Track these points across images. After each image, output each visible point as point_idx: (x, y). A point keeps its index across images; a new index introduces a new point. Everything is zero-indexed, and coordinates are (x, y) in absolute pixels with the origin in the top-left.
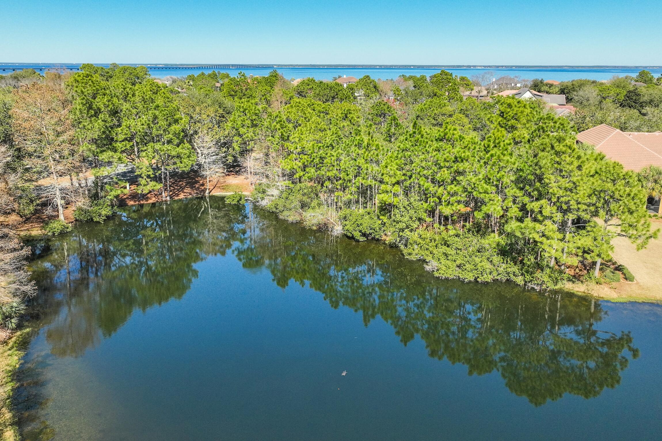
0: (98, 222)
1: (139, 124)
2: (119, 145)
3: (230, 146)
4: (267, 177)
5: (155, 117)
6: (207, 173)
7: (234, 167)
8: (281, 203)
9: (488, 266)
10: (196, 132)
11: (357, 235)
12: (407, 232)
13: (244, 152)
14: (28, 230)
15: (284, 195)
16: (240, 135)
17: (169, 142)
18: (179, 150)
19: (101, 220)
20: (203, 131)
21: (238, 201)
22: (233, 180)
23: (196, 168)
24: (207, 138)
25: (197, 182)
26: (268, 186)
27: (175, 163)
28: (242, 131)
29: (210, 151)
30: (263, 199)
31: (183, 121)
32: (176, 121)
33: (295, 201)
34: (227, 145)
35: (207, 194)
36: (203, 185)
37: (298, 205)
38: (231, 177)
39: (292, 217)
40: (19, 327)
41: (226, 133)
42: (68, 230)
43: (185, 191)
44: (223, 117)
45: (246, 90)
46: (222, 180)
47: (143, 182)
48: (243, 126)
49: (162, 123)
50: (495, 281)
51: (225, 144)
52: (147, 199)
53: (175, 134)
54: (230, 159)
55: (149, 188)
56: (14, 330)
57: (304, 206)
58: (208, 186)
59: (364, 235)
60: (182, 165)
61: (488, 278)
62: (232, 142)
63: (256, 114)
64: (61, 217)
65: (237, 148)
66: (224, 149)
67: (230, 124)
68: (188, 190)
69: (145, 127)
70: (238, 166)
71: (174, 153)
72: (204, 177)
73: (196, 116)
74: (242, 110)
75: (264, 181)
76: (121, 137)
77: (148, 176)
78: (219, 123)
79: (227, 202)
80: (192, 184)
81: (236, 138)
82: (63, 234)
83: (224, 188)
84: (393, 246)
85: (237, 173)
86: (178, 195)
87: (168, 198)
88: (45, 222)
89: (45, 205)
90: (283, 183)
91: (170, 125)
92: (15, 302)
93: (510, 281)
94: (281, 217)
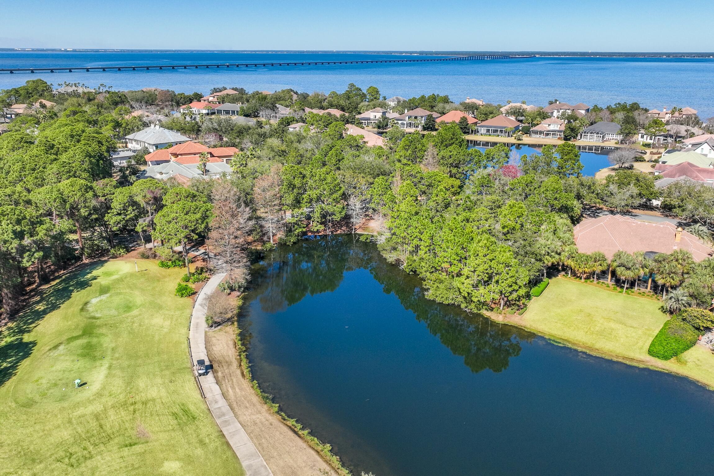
0: (289, 246)
6: (354, 220)
9: (451, 296)
11: (408, 271)
12: (428, 273)
14: (256, 246)
15: (387, 241)
17: (329, 204)
18: (335, 208)
20: (355, 194)
21: (366, 240)
29: (357, 207)
31: (342, 191)
33: (390, 246)
35: (353, 232)
38: (371, 221)
40: (244, 292)
42: (274, 248)
43: (342, 228)
48: (376, 194)
53: (333, 200)
55: (317, 228)
56: (242, 293)
58: (354, 227)
59: (412, 271)
64: (272, 241)
82: (271, 250)
83: (364, 229)
86: (337, 231)
87: (330, 233)
88: (264, 243)
89: (264, 235)
90: (388, 234)
92: (244, 282)
93: (459, 306)
94: (381, 254)
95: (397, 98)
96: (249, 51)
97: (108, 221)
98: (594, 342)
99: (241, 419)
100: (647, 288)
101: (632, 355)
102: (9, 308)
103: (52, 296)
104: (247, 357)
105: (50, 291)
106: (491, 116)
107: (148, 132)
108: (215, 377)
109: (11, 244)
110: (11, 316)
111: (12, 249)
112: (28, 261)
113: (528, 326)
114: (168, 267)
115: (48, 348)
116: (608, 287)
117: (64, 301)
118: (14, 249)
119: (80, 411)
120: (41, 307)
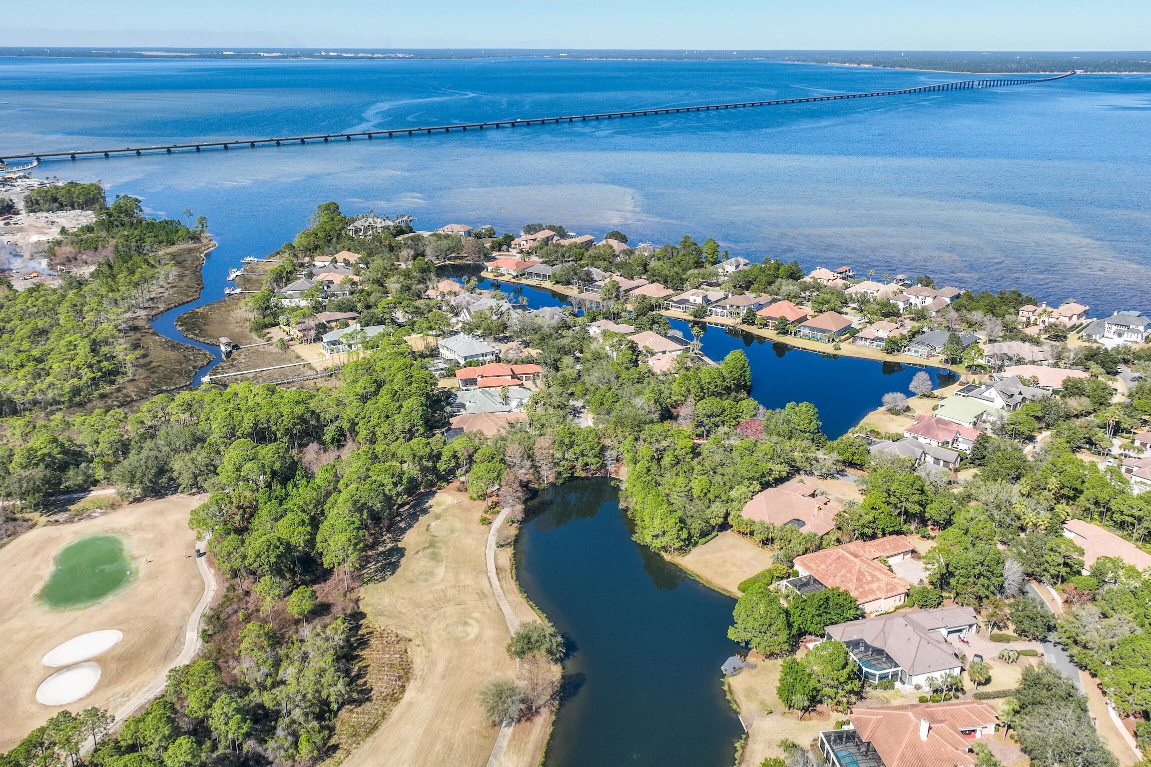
14: (534, 485)
40: (520, 525)
42: (546, 488)
43: (600, 473)
64: (545, 483)
87: (590, 476)
88: (540, 483)
92: (520, 518)
101: (728, 588)
105: (405, 514)
119: (435, 588)
120: (402, 525)
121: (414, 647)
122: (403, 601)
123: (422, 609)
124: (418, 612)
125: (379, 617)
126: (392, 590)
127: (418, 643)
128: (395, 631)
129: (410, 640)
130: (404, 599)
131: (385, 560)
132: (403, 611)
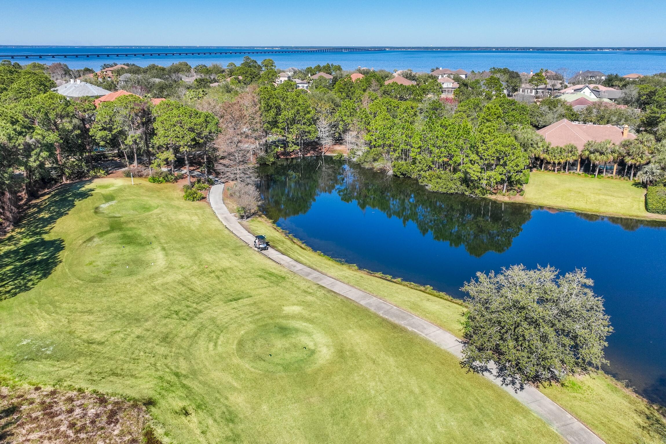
0: (268, 165)
1: (290, 114)
2: (280, 125)
3: (338, 127)
4: (357, 145)
5: (298, 110)
6: (323, 142)
7: (339, 140)
8: (363, 159)
9: (454, 187)
10: (318, 119)
11: (398, 174)
12: (422, 172)
13: (345, 131)
15: (365, 154)
16: (343, 121)
17: (304, 124)
18: (310, 128)
19: (270, 163)
20: (322, 118)
21: (340, 158)
22: (338, 148)
23: (316, 140)
24: (325, 122)
25: (317, 148)
26: (357, 150)
27: (306, 136)
28: (344, 118)
29: (326, 129)
30: (354, 157)
31: (312, 112)
32: (309, 112)
33: (370, 158)
34: (335, 126)
35: (323, 154)
36: (320, 149)
37: (372, 159)
38: (337, 146)
39: (367, 166)
41: (336, 119)
43: (310, 152)
44: (334, 109)
45: (351, 87)
46: (332, 147)
47: (290, 145)
48: (345, 116)
49: (302, 113)
50: (457, 193)
51: (335, 125)
52: (290, 155)
53: (308, 120)
54: (337, 135)
55: (293, 148)
57: (375, 160)
58: (324, 150)
59: (402, 174)
60: (311, 137)
61: (452, 191)
62: (338, 124)
63: (353, 109)
65: (341, 128)
66: (334, 129)
67: (337, 114)
68: (312, 152)
69: (293, 115)
70: (342, 140)
71: (307, 130)
72: (321, 145)
73: (318, 109)
74: (345, 106)
75: (356, 147)
76: (281, 121)
77: (293, 142)
78: (331, 113)
79: (334, 158)
80: (314, 149)
81: (341, 123)
83: (333, 151)
84: (416, 180)
85: (341, 144)
86: (307, 154)
87: (301, 156)
90: (365, 148)
91: (305, 115)
93: (463, 194)
94: (362, 166)
95: (293, 69)
96: (111, 46)
97: (93, 136)
98: (597, 208)
99: (330, 275)
100: (612, 173)
101: (635, 213)
102: (12, 216)
103: (53, 206)
104: (295, 236)
105: (46, 203)
106: (387, 79)
107: (68, 87)
108: (276, 250)
109: (17, 140)
110: (15, 223)
111: (19, 145)
112: (35, 161)
113: (534, 202)
114: (160, 182)
115: (81, 242)
116: (580, 175)
117: (69, 209)
118: (21, 145)
119: (159, 281)
120: (45, 215)
121: (172, 420)
122: (87, 318)
123: (148, 324)
124: (138, 331)
125: (28, 365)
126: (52, 303)
127: (178, 404)
128: (89, 390)
129: (150, 403)
130: (90, 312)
131: (20, 260)
132: (98, 336)
